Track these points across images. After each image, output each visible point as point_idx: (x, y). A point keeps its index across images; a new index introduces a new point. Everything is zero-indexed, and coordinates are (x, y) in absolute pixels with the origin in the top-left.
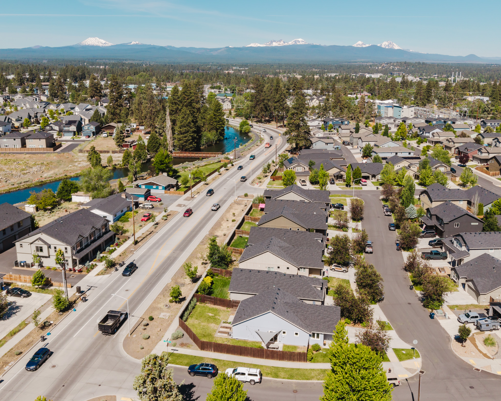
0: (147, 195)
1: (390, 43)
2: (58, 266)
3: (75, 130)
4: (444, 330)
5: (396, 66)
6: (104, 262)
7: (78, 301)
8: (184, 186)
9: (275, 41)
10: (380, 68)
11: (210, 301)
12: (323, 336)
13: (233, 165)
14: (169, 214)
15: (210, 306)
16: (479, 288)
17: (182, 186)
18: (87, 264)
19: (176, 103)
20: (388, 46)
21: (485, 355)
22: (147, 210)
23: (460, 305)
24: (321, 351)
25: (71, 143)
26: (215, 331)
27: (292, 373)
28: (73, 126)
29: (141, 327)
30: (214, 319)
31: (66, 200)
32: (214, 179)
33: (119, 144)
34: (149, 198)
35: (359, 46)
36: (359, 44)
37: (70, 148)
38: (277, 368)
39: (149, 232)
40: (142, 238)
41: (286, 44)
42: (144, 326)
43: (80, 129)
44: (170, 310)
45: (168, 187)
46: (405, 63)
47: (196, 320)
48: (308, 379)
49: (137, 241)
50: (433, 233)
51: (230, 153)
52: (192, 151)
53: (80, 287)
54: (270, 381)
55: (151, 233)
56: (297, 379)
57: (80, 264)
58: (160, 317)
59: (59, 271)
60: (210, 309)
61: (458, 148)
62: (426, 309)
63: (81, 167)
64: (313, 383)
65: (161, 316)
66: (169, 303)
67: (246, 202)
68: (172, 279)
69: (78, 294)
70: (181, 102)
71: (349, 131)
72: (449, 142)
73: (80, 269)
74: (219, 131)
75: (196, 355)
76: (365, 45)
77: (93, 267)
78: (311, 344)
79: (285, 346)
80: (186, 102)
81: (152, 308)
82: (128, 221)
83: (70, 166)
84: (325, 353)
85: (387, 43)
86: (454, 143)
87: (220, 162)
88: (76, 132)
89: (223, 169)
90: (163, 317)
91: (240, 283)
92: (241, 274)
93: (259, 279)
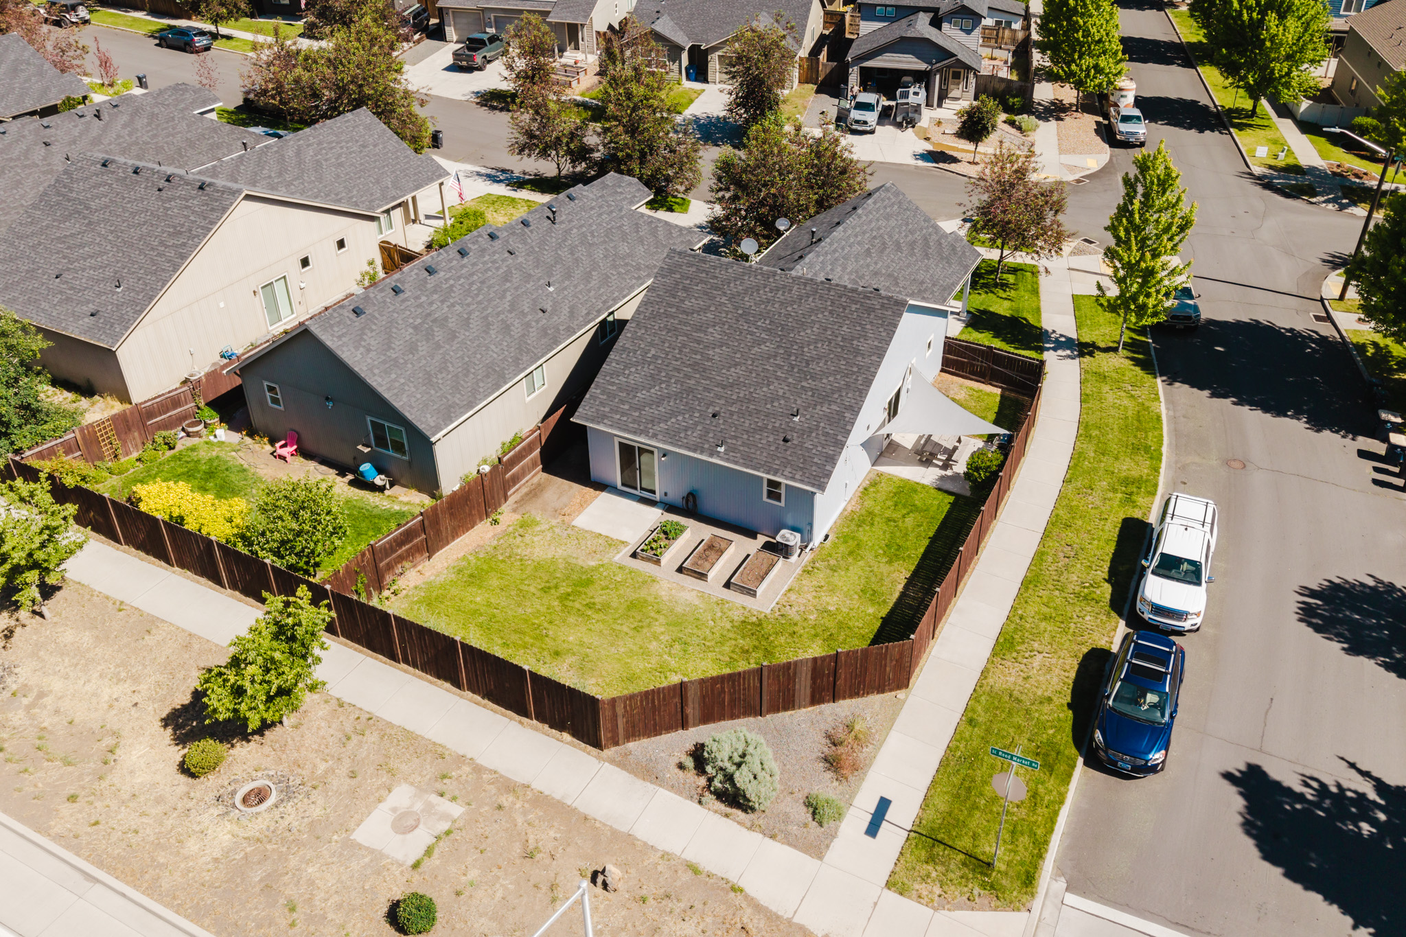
11: (406, 555)
91: (428, 369)
92: (374, 327)
93: (469, 300)
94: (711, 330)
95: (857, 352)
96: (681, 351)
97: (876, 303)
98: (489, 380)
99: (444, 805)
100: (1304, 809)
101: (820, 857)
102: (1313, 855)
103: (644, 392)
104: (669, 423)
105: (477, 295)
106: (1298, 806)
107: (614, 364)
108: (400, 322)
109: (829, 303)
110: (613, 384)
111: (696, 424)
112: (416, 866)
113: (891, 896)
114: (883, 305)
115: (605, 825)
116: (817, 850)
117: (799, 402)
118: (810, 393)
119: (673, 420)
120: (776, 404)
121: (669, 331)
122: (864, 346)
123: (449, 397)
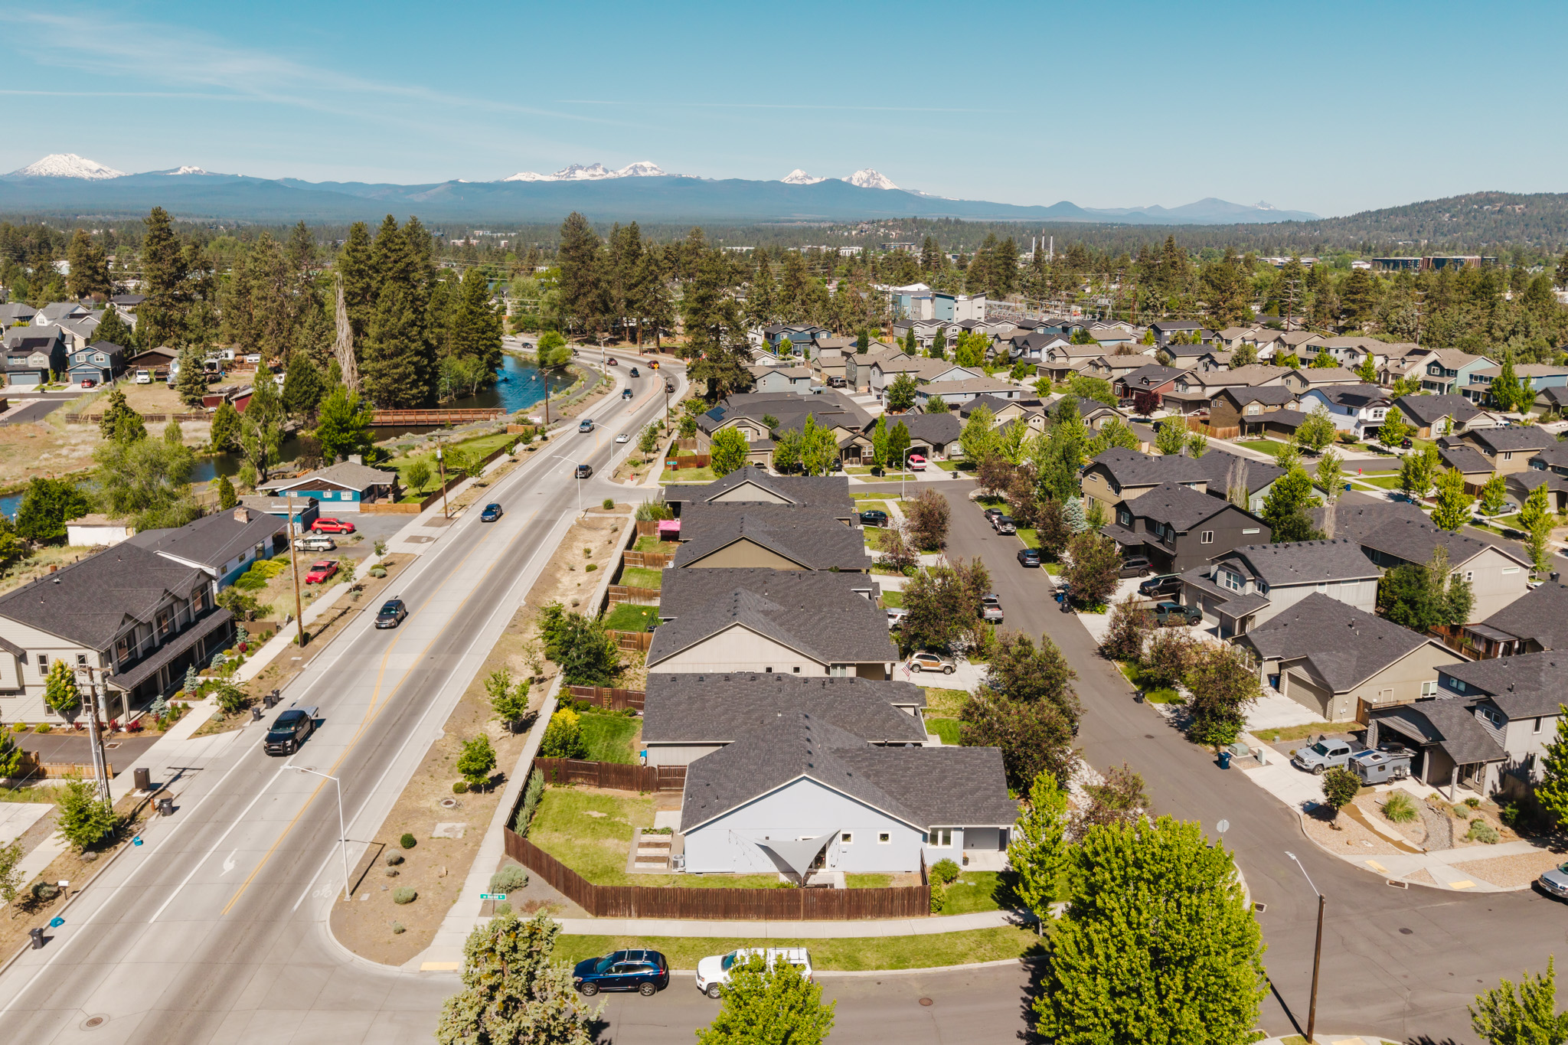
0: (309, 519)
1: (873, 174)
2: (57, 718)
3: (47, 365)
4: (1267, 793)
5: (893, 229)
6: (213, 696)
7: (142, 813)
8: (417, 491)
9: (581, 168)
10: (854, 233)
11: (585, 777)
12: (961, 834)
13: (545, 439)
14: (388, 561)
15: (586, 790)
16: (1330, 678)
17: (411, 492)
18: (155, 706)
19: (361, 273)
20: (868, 181)
21: (1400, 845)
22: (318, 556)
23: (1283, 729)
24: (959, 881)
25: (38, 400)
26: (623, 858)
27: (899, 953)
28: (38, 353)
29: (381, 871)
30: (612, 827)
31: (48, 542)
32: (499, 473)
33: (190, 397)
34: (316, 525)
35: (795, 182)
36: (795, 176)
37: (36, 413)
38: (849, 941)
39: (340, 612)
40: (320, 627)
41: (611, 175)
42: (391, 864)
43: (60, 363)
44: (463, 814)
45: (370, 494)
46: (914, 220)
47: (557, 834)
48: (951, 963)
49: (307, 634)
50: (1144, 563)
51: (528, 410)
52: (417, 406)
53: (146, 772)
54: (840, 981)
55: (344, 613)
56: (919, 967)
57: (132, 707)
58: (436, 834)
59: (59, 732)
60: (590, 800)
61: (1121, 380)
62: (1197, 746)
63: (79, 459)
64: (969, 972)
65: (440, 830)
66: (455, 795)
67: (612, 521)
68: (448, 729)
69: (140, 795)
70: (377, 271)
71: (839, 352)
72: (1097, 367)
73: (136, 723)
74: (486, 357)
75: (584, 933)
76: (811, 178)
77: (176, 715)
78: (930, 863)
79: (849, 877)
80: (390, 269)
81: (401, 812)
82: (265, 585)
83: (46, 455)
84: (972, 884)
85: (864, 176)
86: (1110, 368)
87: (505, 431)
88: (50, 372)
89: (520, 447)
90: (447, 834)
99: (460, 834)
101: (480, 915)
112: (432, 838)
115: (470, 867)
116: (483, 914)
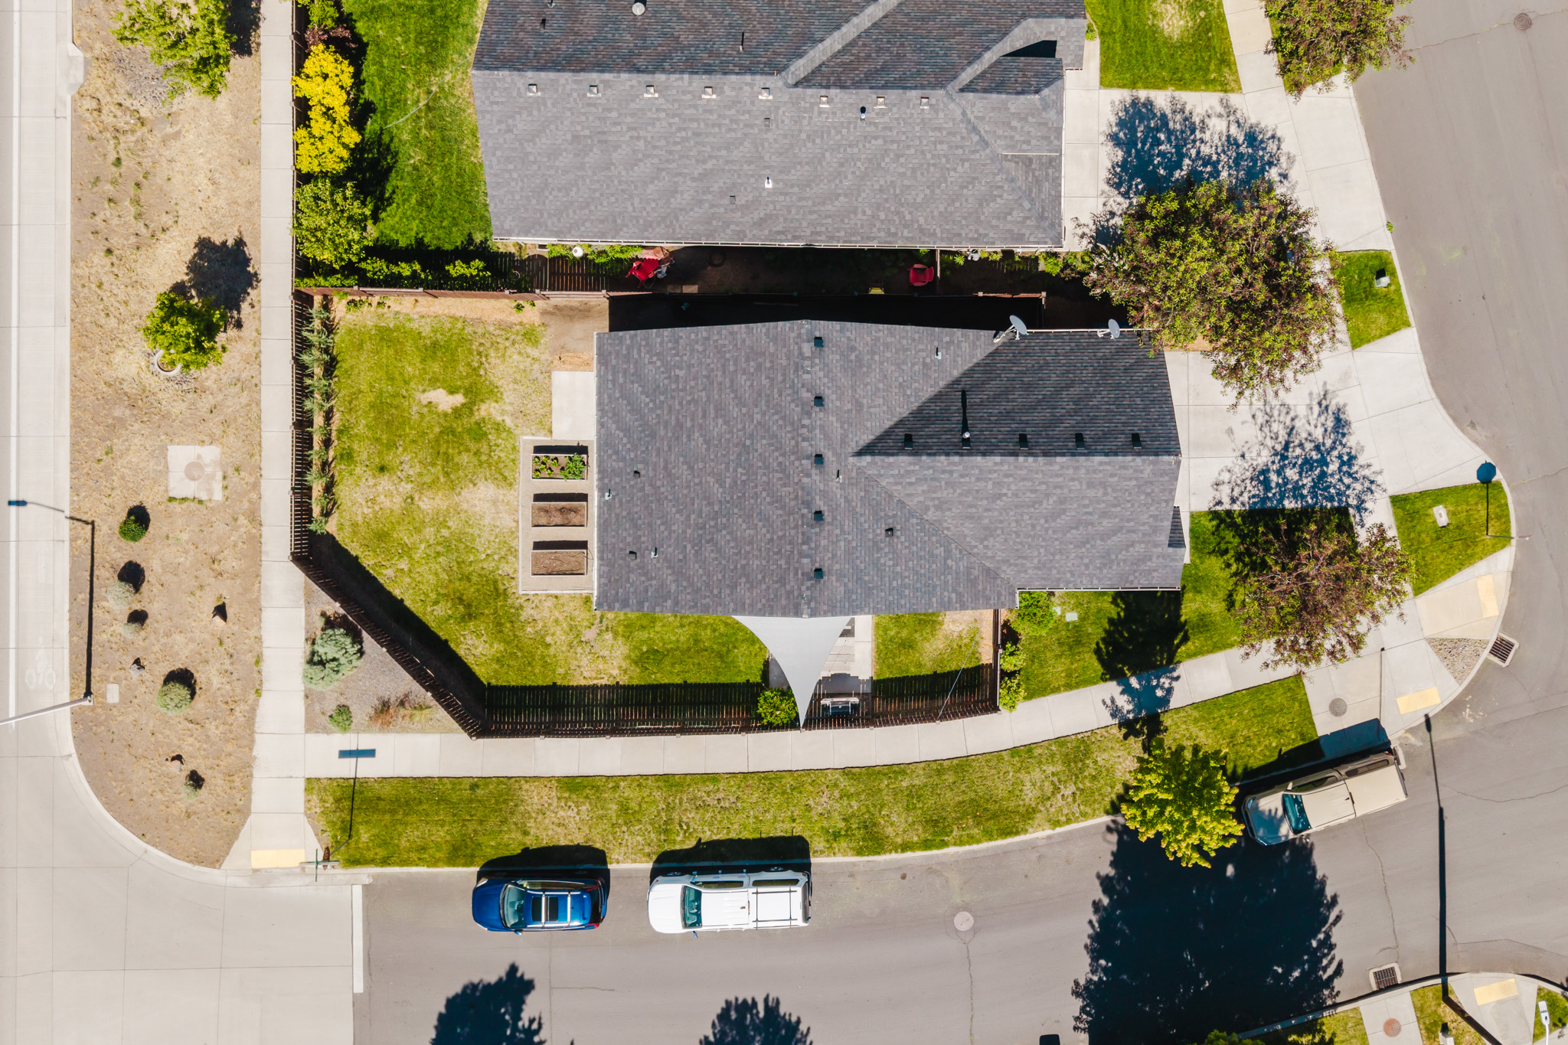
15: (412, 309)
26: (510, 545)
29: (113, 609)
48: (1009, 833)
56: (963, 842)
58: (174, 488)
60: (426, 348)
64: (1032, 845)
90: (195, 488)
91: (550, 180)
92: (535, 113)
93: (663, 143)
94: (720, 421)
95: (733, 586)
96: (689, 403)
97: (792, 583)
98: (601, 226)
99: (217, 486)
100: (507, 1021)
101: (308, 731)
102: (467, 1030)
103: (640, 389)
104: (617, 432)
105: (676, 143)
106: (507, 1017)
107: (659, 340)
108: (566, 123)
109: (780, 534)
110: (639, 351)
111: (624, 459)
112: (171, 499)
113: (302, 784)
114: (789, 593)
115: (259, 591)
116: (311, 726)
117: (670, 550)
118: (681, 557)
119: (621, 435)
120: (662, 528)
121: (708, 377)
122: (742, 589)
123: (545, 215)
